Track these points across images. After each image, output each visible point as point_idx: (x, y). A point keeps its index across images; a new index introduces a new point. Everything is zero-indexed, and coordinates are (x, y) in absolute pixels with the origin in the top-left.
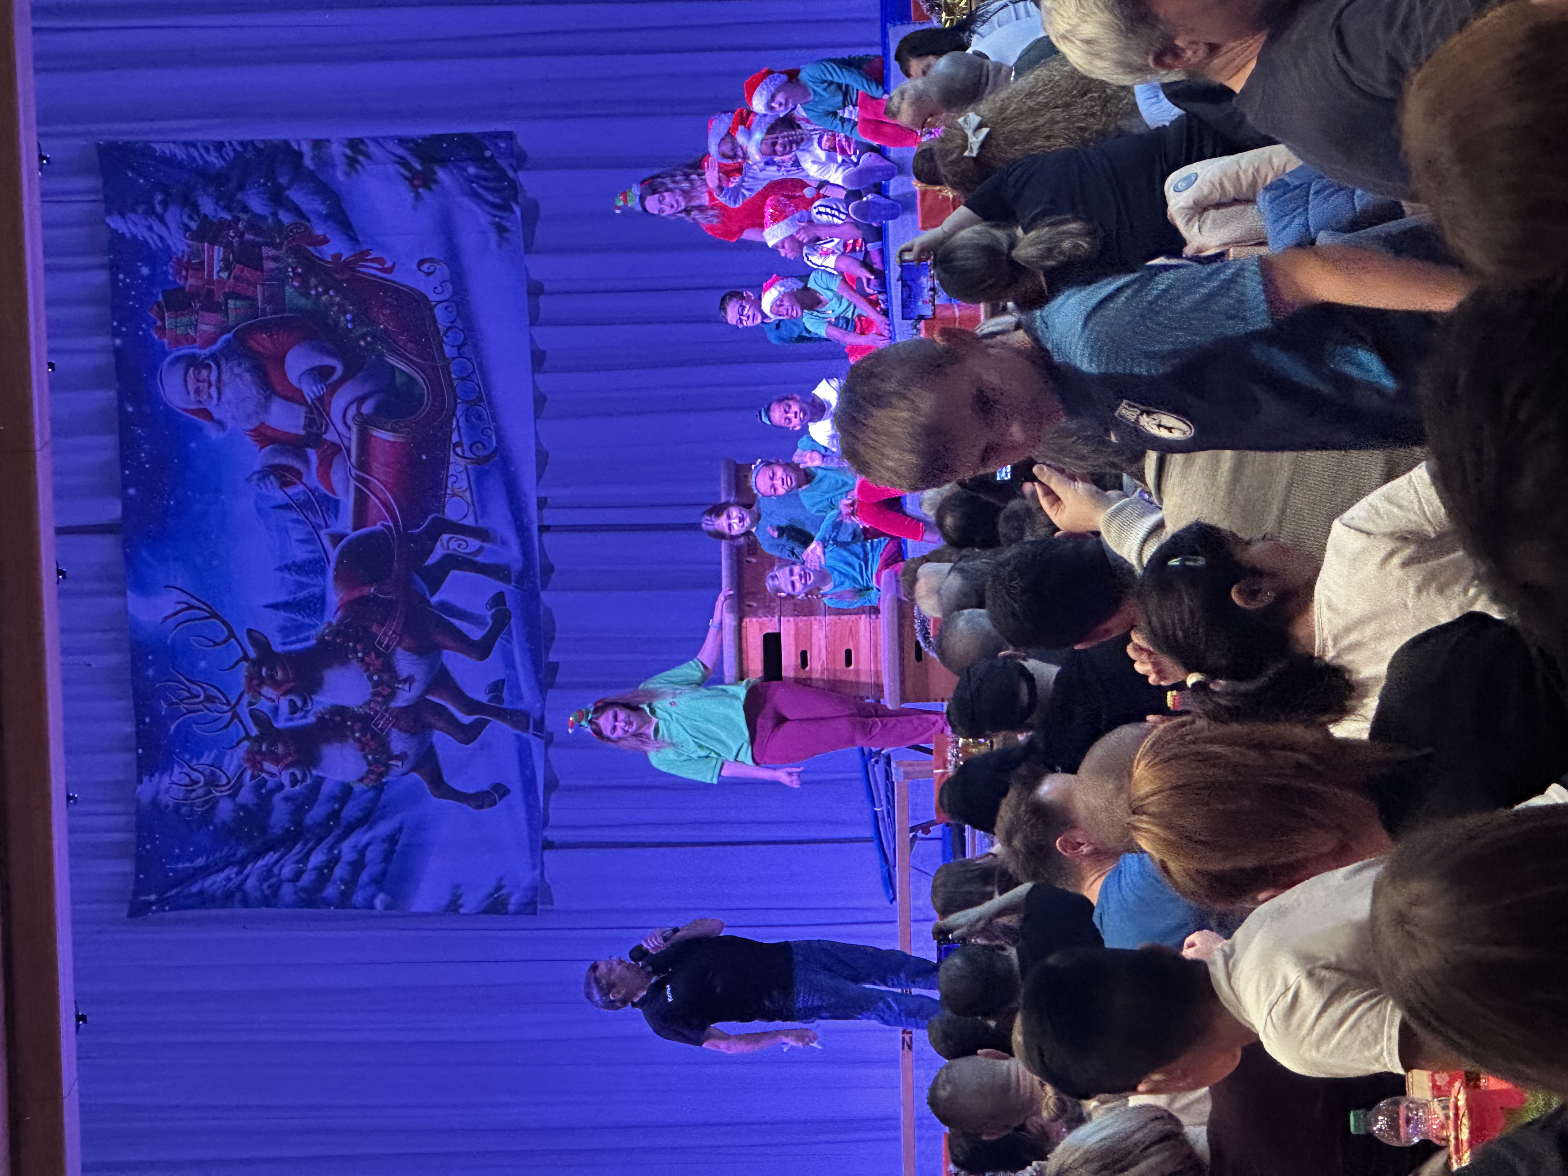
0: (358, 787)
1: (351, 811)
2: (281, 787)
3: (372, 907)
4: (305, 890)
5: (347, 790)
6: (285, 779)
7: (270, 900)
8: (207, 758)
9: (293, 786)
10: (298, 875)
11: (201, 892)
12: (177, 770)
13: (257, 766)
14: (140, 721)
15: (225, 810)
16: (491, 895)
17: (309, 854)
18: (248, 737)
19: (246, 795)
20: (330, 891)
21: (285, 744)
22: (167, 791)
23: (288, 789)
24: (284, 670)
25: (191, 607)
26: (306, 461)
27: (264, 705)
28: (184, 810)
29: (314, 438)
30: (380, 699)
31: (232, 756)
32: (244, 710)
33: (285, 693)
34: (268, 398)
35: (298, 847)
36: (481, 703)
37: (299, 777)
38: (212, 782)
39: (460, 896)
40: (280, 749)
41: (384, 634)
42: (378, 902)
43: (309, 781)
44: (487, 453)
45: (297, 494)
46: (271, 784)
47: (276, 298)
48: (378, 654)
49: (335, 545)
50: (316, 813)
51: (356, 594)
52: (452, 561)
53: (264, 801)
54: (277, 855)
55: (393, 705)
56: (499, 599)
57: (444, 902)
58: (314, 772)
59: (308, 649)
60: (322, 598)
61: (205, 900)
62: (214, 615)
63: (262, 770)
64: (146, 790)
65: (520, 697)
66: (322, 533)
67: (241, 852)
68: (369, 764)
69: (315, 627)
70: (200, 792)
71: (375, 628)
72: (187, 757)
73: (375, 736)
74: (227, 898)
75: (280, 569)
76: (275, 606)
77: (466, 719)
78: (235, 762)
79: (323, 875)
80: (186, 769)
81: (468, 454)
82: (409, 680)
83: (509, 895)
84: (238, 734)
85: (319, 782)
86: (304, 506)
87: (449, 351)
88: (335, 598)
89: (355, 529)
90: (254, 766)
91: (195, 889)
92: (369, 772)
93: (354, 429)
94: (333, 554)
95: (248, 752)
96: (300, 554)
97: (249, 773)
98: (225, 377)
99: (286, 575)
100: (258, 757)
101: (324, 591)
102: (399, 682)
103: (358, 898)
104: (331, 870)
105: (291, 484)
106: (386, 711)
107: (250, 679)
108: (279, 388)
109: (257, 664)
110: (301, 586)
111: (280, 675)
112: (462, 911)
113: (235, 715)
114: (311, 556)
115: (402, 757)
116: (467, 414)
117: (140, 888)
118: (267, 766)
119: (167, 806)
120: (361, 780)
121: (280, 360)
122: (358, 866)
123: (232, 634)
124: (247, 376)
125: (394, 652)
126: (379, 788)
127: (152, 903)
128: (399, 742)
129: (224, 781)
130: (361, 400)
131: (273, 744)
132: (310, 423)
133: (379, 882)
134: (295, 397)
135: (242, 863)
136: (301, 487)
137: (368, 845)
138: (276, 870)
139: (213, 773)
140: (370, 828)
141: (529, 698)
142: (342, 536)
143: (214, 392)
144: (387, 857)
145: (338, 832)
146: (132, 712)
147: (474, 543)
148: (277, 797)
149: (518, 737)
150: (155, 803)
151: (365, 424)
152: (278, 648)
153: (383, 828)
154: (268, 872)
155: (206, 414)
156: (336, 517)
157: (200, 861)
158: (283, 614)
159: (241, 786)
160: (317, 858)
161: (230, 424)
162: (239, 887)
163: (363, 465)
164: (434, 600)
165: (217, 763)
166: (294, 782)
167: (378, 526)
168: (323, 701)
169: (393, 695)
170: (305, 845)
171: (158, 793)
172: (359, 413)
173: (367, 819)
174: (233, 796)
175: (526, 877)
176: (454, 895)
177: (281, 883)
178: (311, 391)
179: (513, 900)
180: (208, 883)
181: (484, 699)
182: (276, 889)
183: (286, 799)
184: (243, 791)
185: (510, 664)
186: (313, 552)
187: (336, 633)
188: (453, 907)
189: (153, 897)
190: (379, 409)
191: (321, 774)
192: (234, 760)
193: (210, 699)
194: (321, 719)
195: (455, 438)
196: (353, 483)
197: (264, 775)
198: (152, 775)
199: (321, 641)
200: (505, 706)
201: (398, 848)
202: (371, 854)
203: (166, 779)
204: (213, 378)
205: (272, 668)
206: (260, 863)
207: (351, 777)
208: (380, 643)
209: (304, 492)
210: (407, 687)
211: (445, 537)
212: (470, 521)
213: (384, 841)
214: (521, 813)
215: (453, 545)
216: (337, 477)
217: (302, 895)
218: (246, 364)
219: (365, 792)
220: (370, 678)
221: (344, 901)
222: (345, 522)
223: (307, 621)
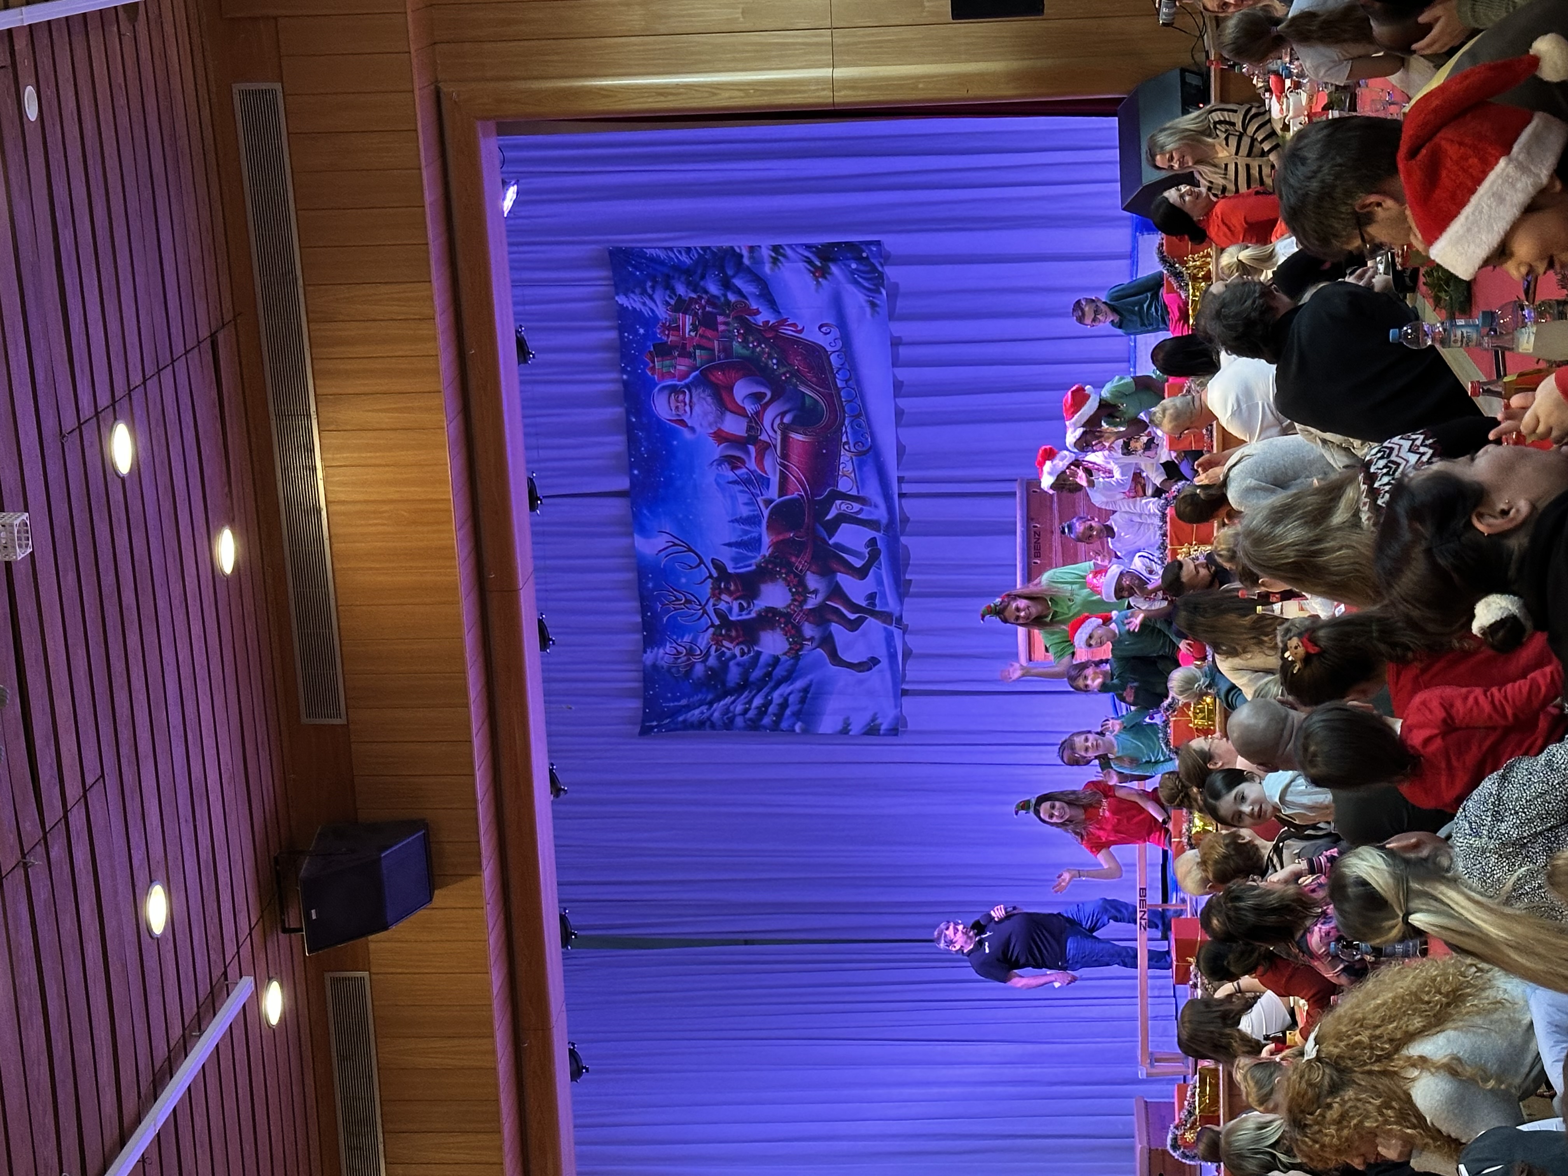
0: (783, 658)
1: (779, 672)
2: (734, 656)
3: (794, 731)
4: (750, 720)
5: (776, 661)
6: (737, 651)
7: (729, 724)
8: (687, 638)
9: (742, 656)
10: (746, 711)
11: (685, 721)
12: (668, 644)
13: (718, 643)
14: (643, 616)
15: (699, 669)
16: (869, 724)
17: (753, 697)
18: (713, 625)
19: (712, 661)
20: (766, 721)
21: (737, 631)
22: (662, 658)
23: (739, 658)
24: (735, 584)
25: (675, 545)
26: (748, 452)
27: (722, 606)
28: (673, 670)
29: (752, 438)
30: (796, 603)
31: (703, 638)
32: (710, 608)
33: (736, 599)
34: (723, 413)
35: (746, 693)
36: (861, 606)
37: (746, 650)
38: (690, 652)
39: (849, 725)
40: (734, 634)
41: (799, 563)
42: (798, 728)
43: (752, 654)
44: (864, 449)
45: (742, 474)
46: (728, 654)
47: (727, 350)
48: (796, 575)
49: (767, 508)
50: (756, 674)
51: (781, 537)
52: (843, 518)
53: (724, 665)
54: (733, 698)
55: (805, 607)
56: (873, 542)
57: (839, 727)
58: (756, 648)
59: (750, 572)
60: (759, 540)
61: (688, 726)
62: (690, 550)
63: (723, 646)
64: (649, 657)
65: (887, 604)
66: (759, 499)
67: (710, 697)
68: (790, 644)
69: (755, 557)
70: (684, 659)
71: (793, 559)
72: (675, 637)
73: (794, 626)
74: (701, 725)
75: (732, 521)
76: (729, 545)
77: (852, 617)
78: (705, 642)
79: (762, 711)
80: (675, 645)
81: (853, 449)
82: (815, 592)
83: (881, 724)
84: (707, 623)
85: (759, 654)
86: (746, 482)
87: (840, 384)
88: (767, 539)
89: (780, 497)
90: (717, 644)
91: (681, 719)
92: (790, 649)
93: (779, 432)
94: (766, 513)
95: (714, 634)
96: (745, 512)
97: (714, 648)
98: (695, 400)
99: (736, 525)
100: (721, 638)
101: (760, 535)
102: (809, 593)
103: (784, 725)
104: (767, 709)
105: (740, 468)
106: (801, 611)
107: (713, 589)
108: (729, 406)
109: (718, 580)
110: (746, 532)
111: (732, 588)
112: (851, 733)
113: (705, 612)
114: (752, 513)
115: (812, 639)
116: (851, 422)
117: (646, 718)
118: (725, 643)
119: (663, 667)
120: (785, 654)
121: (731, 389)
122: (784, 705)
123: (702, 562)
124: (709, 399)
125: (805, 574)
126: (797, 658)
127: (653, 727)
128: (808, 630)
129: (699, 652)
130: (783, 414)
131: (728, 630)
132: (750, 428)
133: (797, 715)
134: (740, 412)
135: (711, 704)
136: (744, 470)
137: (789, 694)
138: (732, 708)
139: (691, 647)
140: (792, 684)
141: (892, 605)
142: (771, 501)
143: (688, 408)
144: (803, 701)
145: (771, 684)
146: (640, 609)
147: (857, 507)
148: (732, 663)
149: (885, 629)
150: (654, 666)
151: (786, 430)
152: (730, 570)
153: (799, 684)
154: (727, 710)
155: (682, 422)
156: (768, 489)
157: (684, 702)
158: (734, 549)
159: (710, 655)
160: (757, 702)
161: (698, 429)
162: (709, 719)
163: (785, 456)
164: (831, 542)
165: (694, 642)
166: (743, 654)
167: (795, 495)
168: (761, 604)
169: (805, 601)
170: (750, 692)
171: (656, 660)
172: (782, 423)
173: (789, 678)
174: (704, 662)
175: (892, 713)
176: (845, 723)
177: (734, 716)
178: (750, 408)
179: (883, 727)
180: (690, 714)
181: (864, 604)
182: (732, 720)
183: (738, 664)
184: (711, 658)
185: (880, 582)
186: (754, 511)
187: (767, 561)
188: (845, 731)
189: (655, 723)
190: (793, 421)
191: (760, 649)
192: (705, 638)
193: (688, 601)
194: (759, 615)
195: (844, 440)
196: (778, 467)
197: (723, 649)
198: (653, 648)
199: (759, 566)
200: (877, 609)
201: (809, 696)
202: (791, 699)
203: (661, 651)
204: (687, 401)
205: (727, 584)
206: (722, 703)
207: (778, 653)
208: (797, 568)
209: (747, 474)
210: (814, 596)
211: (838, 502)
212: (854, 492)
213: (800, 691)
214: (888, 675)
215: (844, 507)
216: (768, 463)
217: (749, 723)
218: (708, 391)
219: (787, 661)
220: (790, 590)
221: (775, 727)
222: (773, 492)
223: (750, 554)
